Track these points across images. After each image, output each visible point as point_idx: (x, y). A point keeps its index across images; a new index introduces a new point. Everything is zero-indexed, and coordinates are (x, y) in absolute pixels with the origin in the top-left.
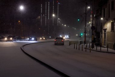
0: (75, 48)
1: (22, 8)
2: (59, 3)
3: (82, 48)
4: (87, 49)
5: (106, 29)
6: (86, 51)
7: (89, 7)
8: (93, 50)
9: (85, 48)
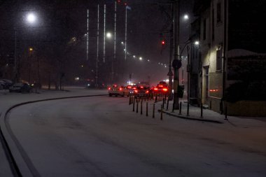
0: (135, 110)
1: (31, 18)
2: (127, 7)
3: (154, 109)
4: (163, 114)
5: (208, 67)
6: (162, 118)
7: (186, 17)
8: (172, 115)
9: (159, 111)
